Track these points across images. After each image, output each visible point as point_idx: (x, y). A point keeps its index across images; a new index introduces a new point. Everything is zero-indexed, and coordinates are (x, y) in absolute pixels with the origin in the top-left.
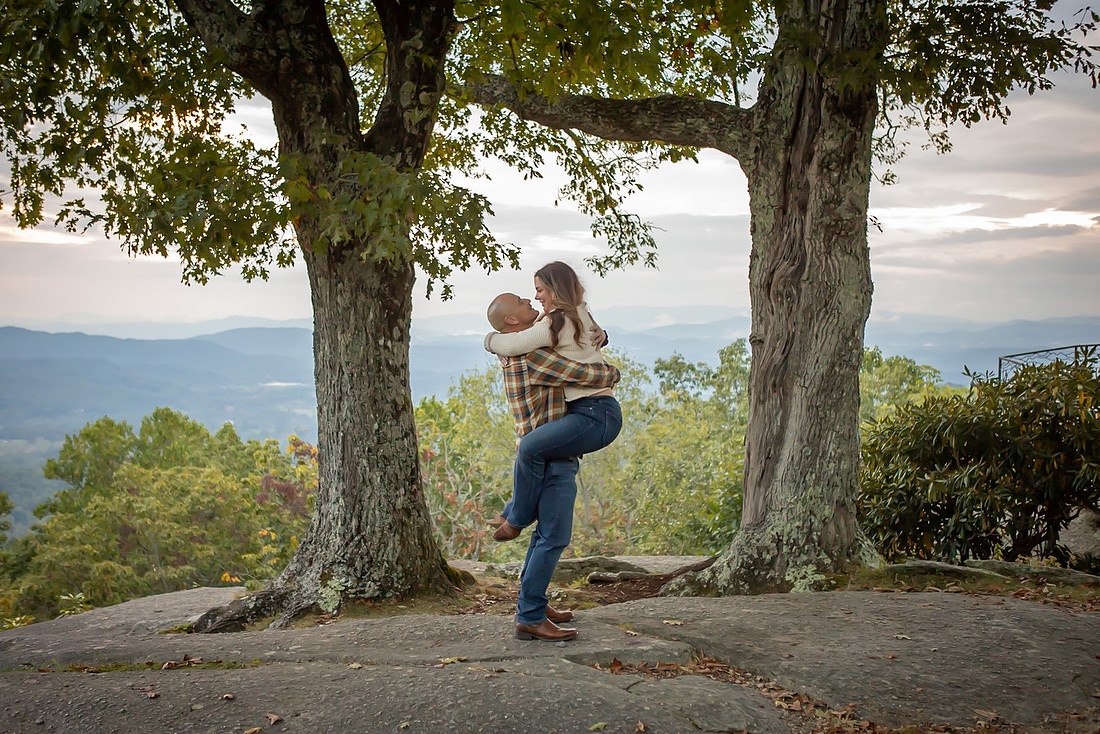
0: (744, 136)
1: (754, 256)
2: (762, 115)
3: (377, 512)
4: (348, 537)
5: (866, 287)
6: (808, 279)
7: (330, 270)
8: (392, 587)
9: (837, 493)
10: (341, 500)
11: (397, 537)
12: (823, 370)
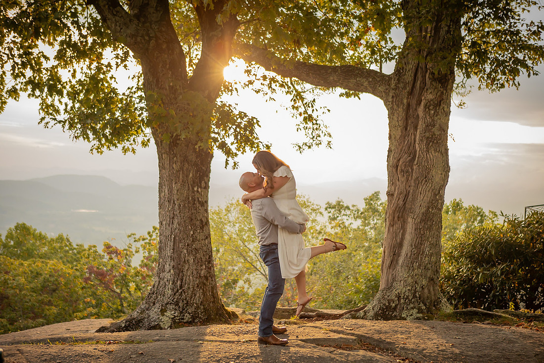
0: (387, 89)
1: (390, 151)
2: (396, 79)
3: (191, 278)
4: (175, 290)
5: (446, 169)
6: (417, 164)
7: (170, 150)
8: (198, 317)
9: (429, 273)
10: (172, 271)
11: (201, 291)
12: (423, 210)
